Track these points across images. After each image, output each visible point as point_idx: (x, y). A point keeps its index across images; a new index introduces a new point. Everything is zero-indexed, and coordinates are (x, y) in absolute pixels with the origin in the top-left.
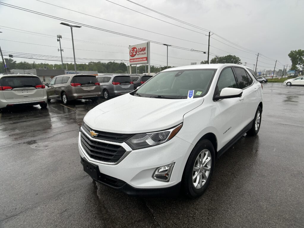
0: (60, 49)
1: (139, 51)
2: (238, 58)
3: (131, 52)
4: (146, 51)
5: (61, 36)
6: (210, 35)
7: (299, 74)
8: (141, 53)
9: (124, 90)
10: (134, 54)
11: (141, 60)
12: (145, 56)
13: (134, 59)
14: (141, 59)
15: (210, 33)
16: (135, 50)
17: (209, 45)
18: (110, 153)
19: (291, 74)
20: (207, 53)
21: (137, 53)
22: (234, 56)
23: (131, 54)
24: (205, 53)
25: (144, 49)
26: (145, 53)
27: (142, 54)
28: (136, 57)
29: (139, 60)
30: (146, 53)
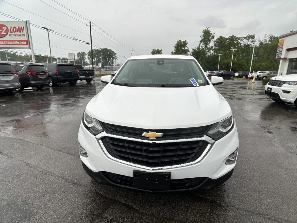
1: (12, 31)
2: (114, 52)
4: (25, 32)
6: (91, 25)
8: (16, 33)
9: (5, 83)
10: (3, 33)
12: (25, 38)
13: (5, 41)
14: (18, 42)
15: (90, 23)
16: (5, 28)
17: (91, 36)
18: (187, 152)
20: (90, 44)
21: (9, 33)
22: (110, 49)
24: (88, 43)
25: (20, 29)
26: (23, 35)
27: (19, 35)
28: (8, 38)
29: (15, 43)
30: (26, 35)
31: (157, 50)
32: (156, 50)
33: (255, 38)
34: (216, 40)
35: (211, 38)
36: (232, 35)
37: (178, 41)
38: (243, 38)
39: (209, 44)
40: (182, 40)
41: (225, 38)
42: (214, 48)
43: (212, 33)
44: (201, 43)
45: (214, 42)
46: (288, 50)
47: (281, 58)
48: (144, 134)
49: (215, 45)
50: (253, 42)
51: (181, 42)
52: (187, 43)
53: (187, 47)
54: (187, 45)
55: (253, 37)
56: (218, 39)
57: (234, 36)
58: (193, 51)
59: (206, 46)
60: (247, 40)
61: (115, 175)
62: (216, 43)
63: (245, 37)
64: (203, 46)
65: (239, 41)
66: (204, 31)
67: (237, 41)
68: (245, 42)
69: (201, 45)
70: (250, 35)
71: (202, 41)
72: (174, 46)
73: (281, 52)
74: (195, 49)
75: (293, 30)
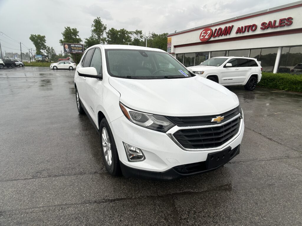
7: (46, 59)
19: (39, 59)
31: (38, 35)
32: (35, 36)
33: (142, 34)
34: (109, 31)
35: (103, 29)
36: (122, 29)
37: (66, 27)
38: (133, 33)
39: (102, 35)
40: (71, 28)
41: (116, 30)
42: (107, 39)
43: (104, 24)
44: (94, 33)
45: (107, 33)
46: (175, 47)
47: (171, 52)
48: (213, 120)
49: (108, 37)
50: (141, 37)
51: (70, 29)
52: (78, 32)
53: (78, 36)
54: (78, 33)
55: (140, 32)
56: (110, 30)
57: (125, 29)
58: (86, 41)
59: (99, 37)
60: (136, 34)
61: (184, 166)
62: (109, 35)
63: (134, 32)
64: (96, 36)
65: (130, 35)
66: (94, 20)
67: (128, 34)
68: (135, 36)
69: (94, 35)
70: (138, 30)
71: (94, 31)
72: (62, 33)
73: (171, 48)
74: (88, 38)
75: (176, 31)
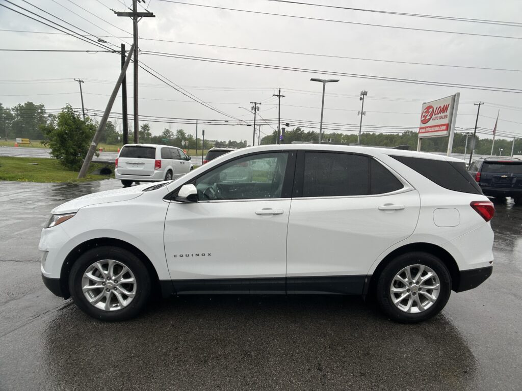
0: (361, 112)
1: (436, 112)
3: (424, 114)
4: (448, 113)
5: (367, 92)
8: (439, 115)
10: (428, 117)
11: (437, 128)
12: (446, 121)
13: (427, 127)
16: (431, 110)
21: (434, 116)
23: (422, 119)
25: (444, 109)
26: (446, 117)
27: (441, 118)
28: (430, 123)
29: (435, 129)
30: (449, 116)
